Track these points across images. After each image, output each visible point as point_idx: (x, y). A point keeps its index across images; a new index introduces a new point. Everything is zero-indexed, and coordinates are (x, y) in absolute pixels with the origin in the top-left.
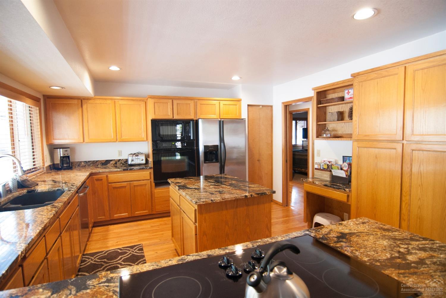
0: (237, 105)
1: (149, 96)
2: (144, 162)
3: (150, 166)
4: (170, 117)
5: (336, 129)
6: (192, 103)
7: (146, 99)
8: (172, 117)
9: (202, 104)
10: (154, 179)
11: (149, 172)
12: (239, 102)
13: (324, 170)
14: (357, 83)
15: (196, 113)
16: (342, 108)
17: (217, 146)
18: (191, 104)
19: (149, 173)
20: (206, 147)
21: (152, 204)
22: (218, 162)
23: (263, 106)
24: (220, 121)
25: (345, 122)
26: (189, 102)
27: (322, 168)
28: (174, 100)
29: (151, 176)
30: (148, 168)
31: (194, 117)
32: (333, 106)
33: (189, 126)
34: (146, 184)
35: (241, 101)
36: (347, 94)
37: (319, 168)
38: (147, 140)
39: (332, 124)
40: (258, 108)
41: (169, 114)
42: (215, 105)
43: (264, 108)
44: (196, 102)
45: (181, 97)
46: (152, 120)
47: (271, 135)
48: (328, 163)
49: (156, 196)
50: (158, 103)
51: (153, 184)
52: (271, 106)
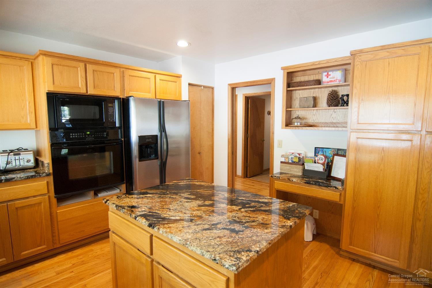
0: (177, 83)
1: (42, 51)
2: (32, 164)
3: (46, 171)
4: (82, 91)
5: (305, 117)
6: (117, 73)
7: (33, 58)
8: (85, 92)
9: (132, 76)
10: (56, 192)
11: (46, 182)
12: (179, 78)
13: (293, 163)
14: (360, 62)
15: (123, 89)
16: (314, 93)
17: (157, 136)
18: (115, 74)
19: (46, 184)
20: (141, 138)
21: (53, 233)
22: (157, 158)
23: (204, 87)
24: (160, 102)
25: (317, 110)
26: (112, 70)
27: (290, 162)
28: (87, 65)
29: (50, 188)
30: (44, 174)
31: (121, 94)
32: (301, 91)
33: (113, 107)
34: (41, 203)
35: (181, 77)
36: (326, 77)
37: (287, 161)
38: (36, 127)
39: (299, 111)
40: (199, 88)
41: (80, 86)
42: (149, 79)
43: (206, 89)
44: (123, 72)
45: (99, 61)
46: (47, 93)
47: (213, 122)
48: (298, 156)
49: (60, 218)
50: (60, 67)
51: (54, 201)
52: (213, 88)
